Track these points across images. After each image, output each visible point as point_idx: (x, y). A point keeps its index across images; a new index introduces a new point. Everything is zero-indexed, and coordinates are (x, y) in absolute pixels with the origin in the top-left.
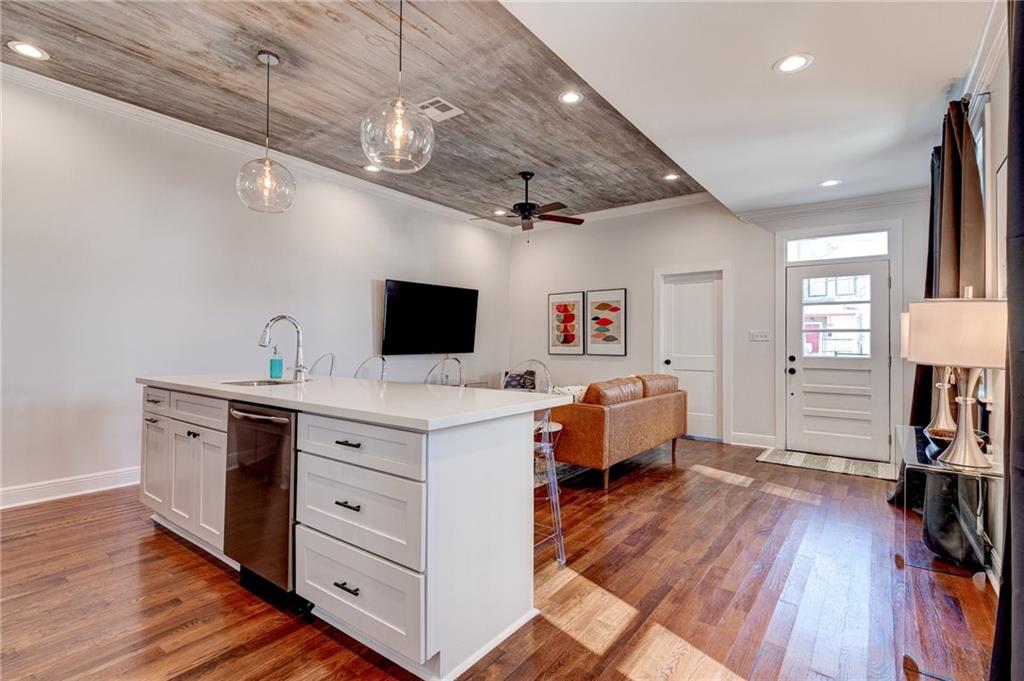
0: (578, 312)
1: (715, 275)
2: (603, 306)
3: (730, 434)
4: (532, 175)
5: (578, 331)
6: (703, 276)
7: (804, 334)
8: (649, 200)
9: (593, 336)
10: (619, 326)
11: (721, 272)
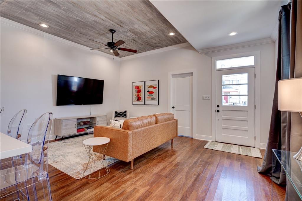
0: (142, 89)
1: (190, 74)
2: (151, 87)
3: (195, 135)
4: (115, 31)
5: (142, 96)
6: (186, 75)
7: (223, 97)
8: (166, 46)
9: (148, 98)
10: (156, 94)
11: (192, 73)
